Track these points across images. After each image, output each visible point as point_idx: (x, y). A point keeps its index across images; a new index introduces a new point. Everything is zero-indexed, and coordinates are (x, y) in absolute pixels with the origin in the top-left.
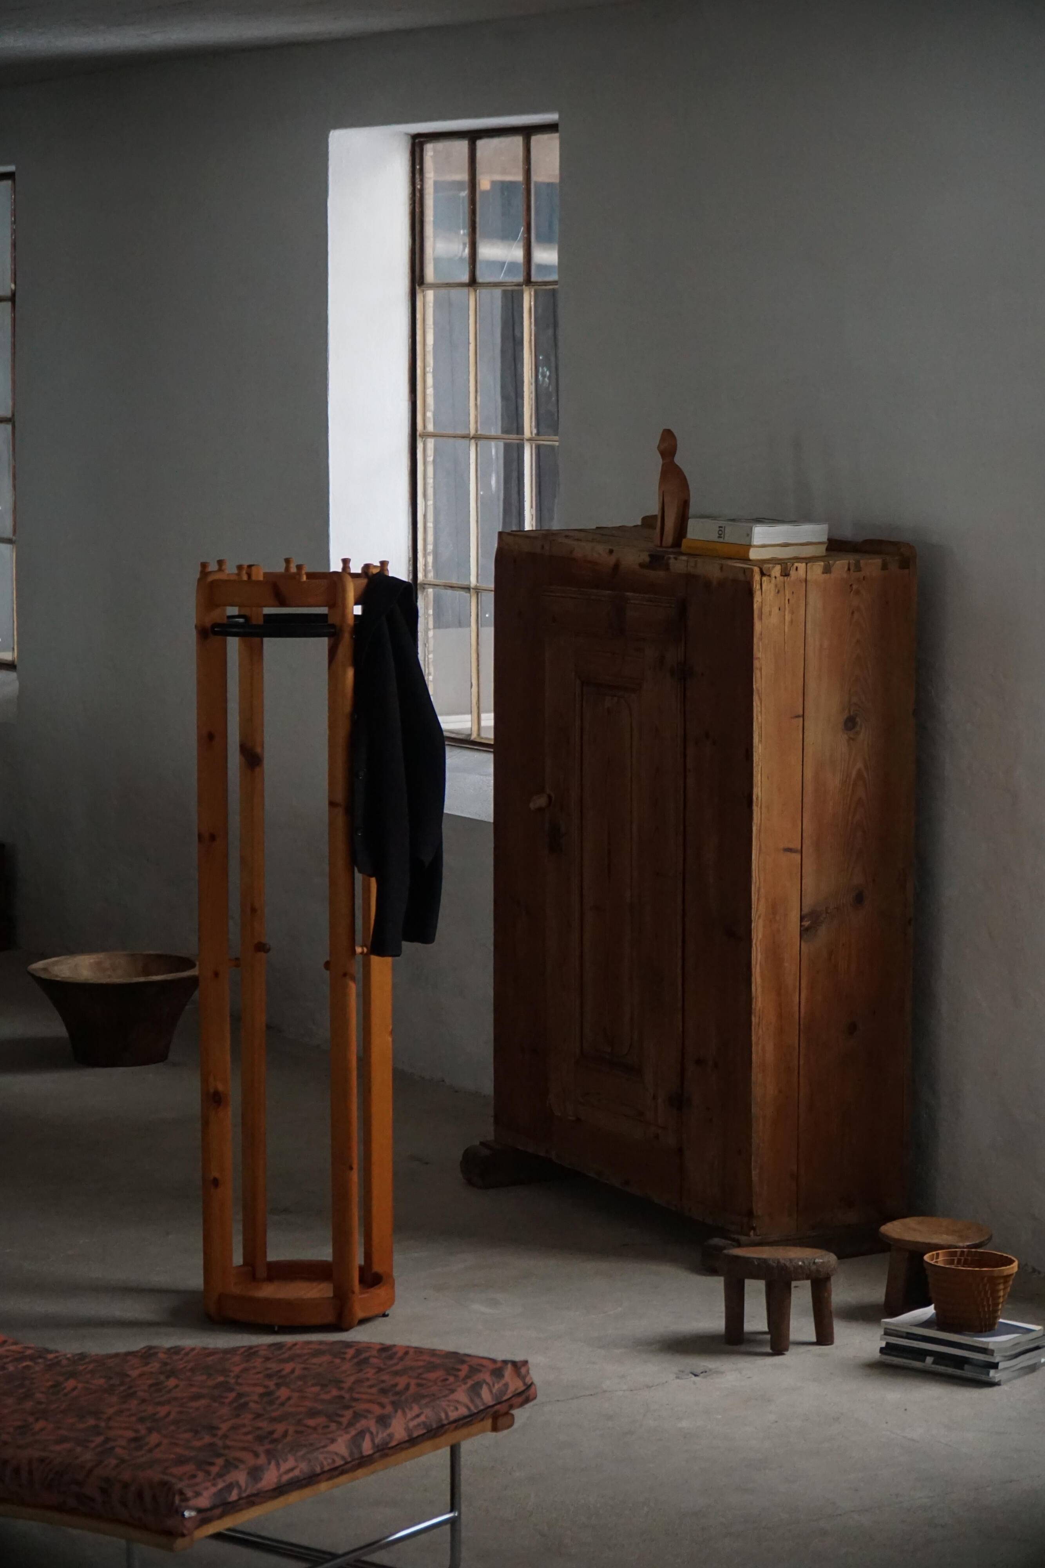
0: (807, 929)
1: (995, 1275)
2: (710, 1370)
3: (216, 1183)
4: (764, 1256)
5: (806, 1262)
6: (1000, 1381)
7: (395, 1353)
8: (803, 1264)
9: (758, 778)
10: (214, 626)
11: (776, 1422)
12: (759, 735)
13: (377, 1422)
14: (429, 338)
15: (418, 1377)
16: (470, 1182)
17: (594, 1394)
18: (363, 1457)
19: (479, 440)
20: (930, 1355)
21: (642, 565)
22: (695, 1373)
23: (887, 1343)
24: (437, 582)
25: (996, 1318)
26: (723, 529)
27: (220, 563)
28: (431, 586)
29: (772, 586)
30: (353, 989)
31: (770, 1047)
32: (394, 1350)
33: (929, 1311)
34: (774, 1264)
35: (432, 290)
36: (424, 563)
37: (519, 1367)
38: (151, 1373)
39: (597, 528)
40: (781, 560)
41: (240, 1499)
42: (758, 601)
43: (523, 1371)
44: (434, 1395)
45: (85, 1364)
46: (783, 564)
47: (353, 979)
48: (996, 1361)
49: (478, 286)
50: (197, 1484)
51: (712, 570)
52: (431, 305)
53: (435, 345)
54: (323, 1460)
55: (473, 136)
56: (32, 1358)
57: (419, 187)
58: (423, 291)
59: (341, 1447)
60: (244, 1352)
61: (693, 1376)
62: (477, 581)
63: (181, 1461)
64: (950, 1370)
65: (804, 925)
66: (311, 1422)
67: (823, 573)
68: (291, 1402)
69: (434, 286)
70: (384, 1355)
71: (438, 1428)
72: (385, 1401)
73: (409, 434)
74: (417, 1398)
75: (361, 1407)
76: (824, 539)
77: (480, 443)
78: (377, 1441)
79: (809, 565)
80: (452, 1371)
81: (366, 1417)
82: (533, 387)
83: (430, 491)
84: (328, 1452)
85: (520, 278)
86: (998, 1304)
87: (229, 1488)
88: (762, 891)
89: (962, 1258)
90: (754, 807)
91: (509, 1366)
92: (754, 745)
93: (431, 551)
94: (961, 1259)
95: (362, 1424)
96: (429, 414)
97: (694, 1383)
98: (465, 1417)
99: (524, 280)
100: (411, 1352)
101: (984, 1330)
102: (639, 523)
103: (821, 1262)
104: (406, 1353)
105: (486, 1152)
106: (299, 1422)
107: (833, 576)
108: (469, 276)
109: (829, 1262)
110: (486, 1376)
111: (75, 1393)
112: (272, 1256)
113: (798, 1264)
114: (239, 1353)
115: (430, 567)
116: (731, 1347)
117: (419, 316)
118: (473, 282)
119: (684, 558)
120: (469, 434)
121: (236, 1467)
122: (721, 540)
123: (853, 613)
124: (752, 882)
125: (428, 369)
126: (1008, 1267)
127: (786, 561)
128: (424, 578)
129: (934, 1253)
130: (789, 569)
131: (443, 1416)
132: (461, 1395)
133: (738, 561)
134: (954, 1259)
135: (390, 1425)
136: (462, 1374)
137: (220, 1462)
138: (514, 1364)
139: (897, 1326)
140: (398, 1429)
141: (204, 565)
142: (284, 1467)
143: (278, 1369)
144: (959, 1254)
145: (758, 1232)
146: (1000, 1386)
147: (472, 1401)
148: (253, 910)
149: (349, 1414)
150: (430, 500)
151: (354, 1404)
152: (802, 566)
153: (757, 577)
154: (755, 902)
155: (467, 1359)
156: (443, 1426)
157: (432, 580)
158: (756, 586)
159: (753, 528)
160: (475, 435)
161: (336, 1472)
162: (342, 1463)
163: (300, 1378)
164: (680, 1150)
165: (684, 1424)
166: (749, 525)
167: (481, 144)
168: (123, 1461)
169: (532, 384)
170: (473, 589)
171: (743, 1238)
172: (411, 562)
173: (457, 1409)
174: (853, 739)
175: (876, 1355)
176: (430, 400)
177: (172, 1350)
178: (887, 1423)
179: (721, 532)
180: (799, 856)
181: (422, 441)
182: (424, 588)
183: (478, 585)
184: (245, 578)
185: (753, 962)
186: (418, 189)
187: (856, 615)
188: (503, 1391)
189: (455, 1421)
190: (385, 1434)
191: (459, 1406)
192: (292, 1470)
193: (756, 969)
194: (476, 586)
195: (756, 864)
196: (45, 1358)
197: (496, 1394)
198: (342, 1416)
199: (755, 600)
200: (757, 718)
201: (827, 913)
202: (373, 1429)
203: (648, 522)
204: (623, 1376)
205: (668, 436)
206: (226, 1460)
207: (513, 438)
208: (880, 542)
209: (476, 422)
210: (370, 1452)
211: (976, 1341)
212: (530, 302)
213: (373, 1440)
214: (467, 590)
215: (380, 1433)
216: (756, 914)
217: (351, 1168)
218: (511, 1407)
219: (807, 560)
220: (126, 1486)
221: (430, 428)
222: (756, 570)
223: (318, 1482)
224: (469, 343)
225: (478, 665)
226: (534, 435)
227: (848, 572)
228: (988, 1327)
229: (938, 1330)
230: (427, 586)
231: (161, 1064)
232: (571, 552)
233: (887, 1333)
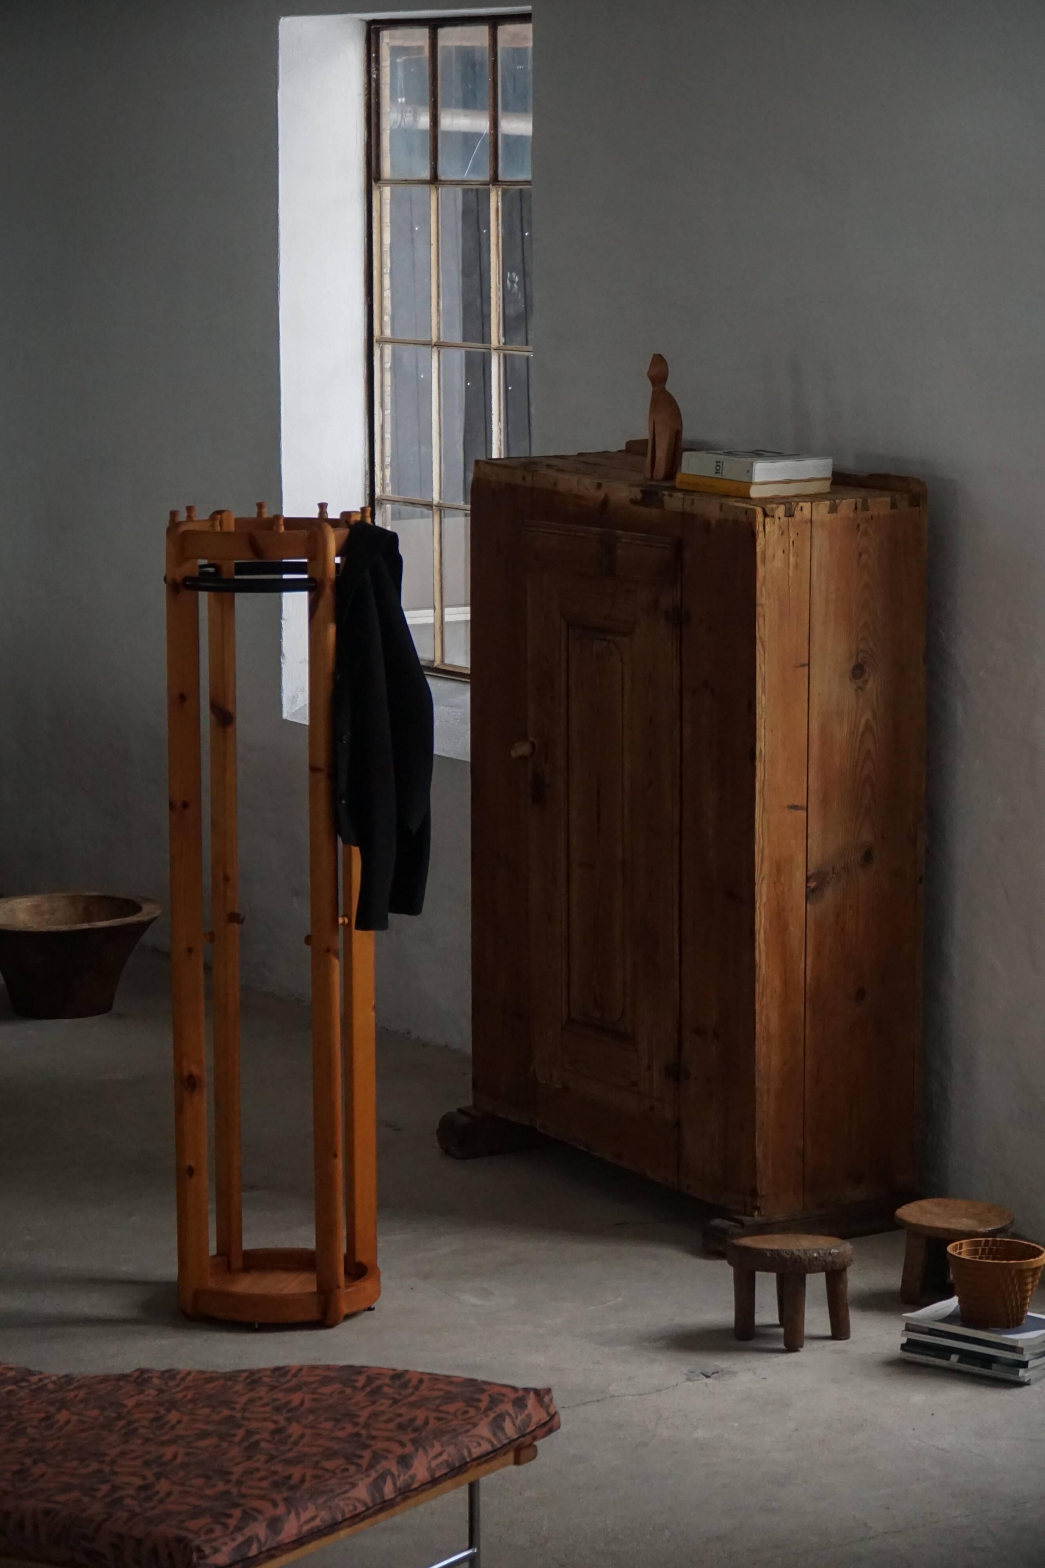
0: (814, 890)
1: (1025, 1267)
2: (722, 1370)
3: (191, 1171)
4: (775, 1247)
5: (821, 1252)
6: (1029, 1380)
7: (409, 1381)
8: (818, 1256)
9: (761, 732)
10: (186, 579)
11: (797, 1430)
12: (762, 687)
13: (398, 1462)
14: (385, 237)
15: (437, 1410)
16: (447, 1152)
17: (601, 1400)
18: (385, 1501)
19: (441, 348)
20: (954, 1353)
21: (634, 502)
22: (706, 1374)
23: (909, 1340)
24: (396, 497)
25: (1025, 1312)
26: (720, 464)
27: (190, 509)
28: (390, 502)
29: (776, 528)
30: (337, 965)
31: (774, 1017)
32: (407, 1377)
33: (952, 1304)
34: (788, 1256)
35: (389, 186)
36: (381, 478)
37: (541, 1395)
38: (148, 1402)
39: (580, 454)
40: (783, 498)
41: (260, 1553)
42: (760, 544)
43: (546, 1399)
44: (454, 1430)
45: (73, 1390)
46: (787, 504)
47: (336, 955)
48: (1026, 1359)
49: (439, 184)
50: (215, 1540)
51: (710, 509)
52: (388, 201)
53: (392, 244)
54: (344, 1506)
55: (434, 25)
56: (16, 1382)
57: (374, 76)
58: (380, 188)
59: (362, 1492)
60: (247, 1378)
61: (705, 1378)
62: (440, 498)
63: (197, 1513)
64: (977, 1370)
65: (810, 887)
66: (329, 1465)
67: (829, 513)
68: (305, 1440)
69: (390, 182)
70: (397, 1383)
71: (460, 1466)
72: (405, 1438)
73: (365, 339)
74: (438, 1434)
75: (379, 1445)
76: (829, 474)
77: (442, 351)
78: (399, 1483)
79: (814, 504)
80: (472, 1402)
81: (386, 1458)
82: (501, 293)
83: (388, 400)
84: (348, 1498)
85: (486, 177)
86: (1026, 1298)
87: (248, 1542)
88: (766, 852)
89: (987, 1248)
90: (758, 763)
91: (532, 1394)
92: (757, 697)
93: (388, 463)
94: (985, 1249)
95: (384, 1465)
96: (387, 318)
97: (706, 1385)
98: (488, 1454)
99: (490, 179)
100: (426, 1378)
101: (1011, 1326)
102: (624, 448)
103: (837, 1253)
104: (421, 1381)
105: (464, 1119)
106: (316, 1465)
107: (839, 515)
108: (431, 173)
109: (845, 1252)
110: (508, 1407)
111: (69, 1427)
112: (248, 1244)
113: (813, 1256)
114: (240, 1379)
115: (388, 481)
116: (742, 1344)
117: (375, 214)
118: (434, 180)
119: (680, 495)
120: (431, 341)
121: (255, 1519)
122: (718, 476)
123: (860, 554)
124: (756, 843)
125: (385, 270)
126: (1037, 1259)
127: (790, 500)
128: (381, 493)
129: (958, 1243)
130: (793, 510)
131: (465, 1453)
132: (484, 1430)
133: (740, 499)
134: (978, 1249)
135: (412, 1466)
136: (483, 1405)
137: (237, 1513)
138: (537, 1392)
139: (919, 1322)
140: (420, 1470)
141: (173, 514)
142: (305, 1517)
143: (287, 1400)
144: (983, 1244)
145: (763, 1213)
146: (1030, 1386)
147: (495, 1434)
148: (226, 878)
149: (367, 1454)
150: (387, 409)
151: (372, 1442)
152: (807, 506)
153: (760, 518)
154: (758, 864)
155: (486, 1387)
156: (466, 1463)
157: (390, 494)
158: (759, 528)
159: (754, 464)
160: (437, 342)
161: (357, 1518)
162: (363, 1509)
163: (311, 1411)
164: (678, 1124)
165: (700, 1434)
166: (749, 460)
167: (442, 32)
168: (134, 1515)
169: (499, 290)
170: (436, 506)
171: (746, 1219)
172: (368, 476)
173: (480, 1445)
174: (860, 688)
175: (897, 1351)
176: (387, 303)
177: (166, 1375)
178: (914, 1429)
179: (719, 465)
180: (805, 813)
181: (379, 347)
182: (382, 504)
183: (441, 502)
184: (218, 529)
185: (757, 927)
186: (374, 78)
187: (864, 557)
188: (526, 1423)
189: (478, 1458)
190: (407, 1476)
191: (481, 1442)
192: (313, 1519)
193: (759, 935)
194: (439, 502)
195: (759, 823)
196: (28, 1381)
197: (519, 1427)
198: (361, 1457)
199: (758, 544)
200: (761, 669)
201: (833, 872)
202: (394, 1470)
203: (634, 448)
204: (630, 1378)
205: (659, 361)
206: (244, 1512)
207: (477, 346)
208: (886, 477)
209: (439, 329)
210: (393, 1496)
211: (1007, 1339)
212: (498, 202)
213: (394, 1484)
214: (429, 508)
215: (402, 1474)
216: (759, 876)
217: (336, 1156)
218: (535, 1439)
219: (813, 498)
220: (139, 1542)
221: (388, 332)
222: (759, 510)
223: (338, 1530)
224: (430, 244)
225: (441, 588)
226: (501, 344)
227: (855, 511)
228: (1015, 1322)
229: (962, 1326)
230: (385, 502)
231: (105, 1015)
232: (555, 485)
233: (909, 1328)
